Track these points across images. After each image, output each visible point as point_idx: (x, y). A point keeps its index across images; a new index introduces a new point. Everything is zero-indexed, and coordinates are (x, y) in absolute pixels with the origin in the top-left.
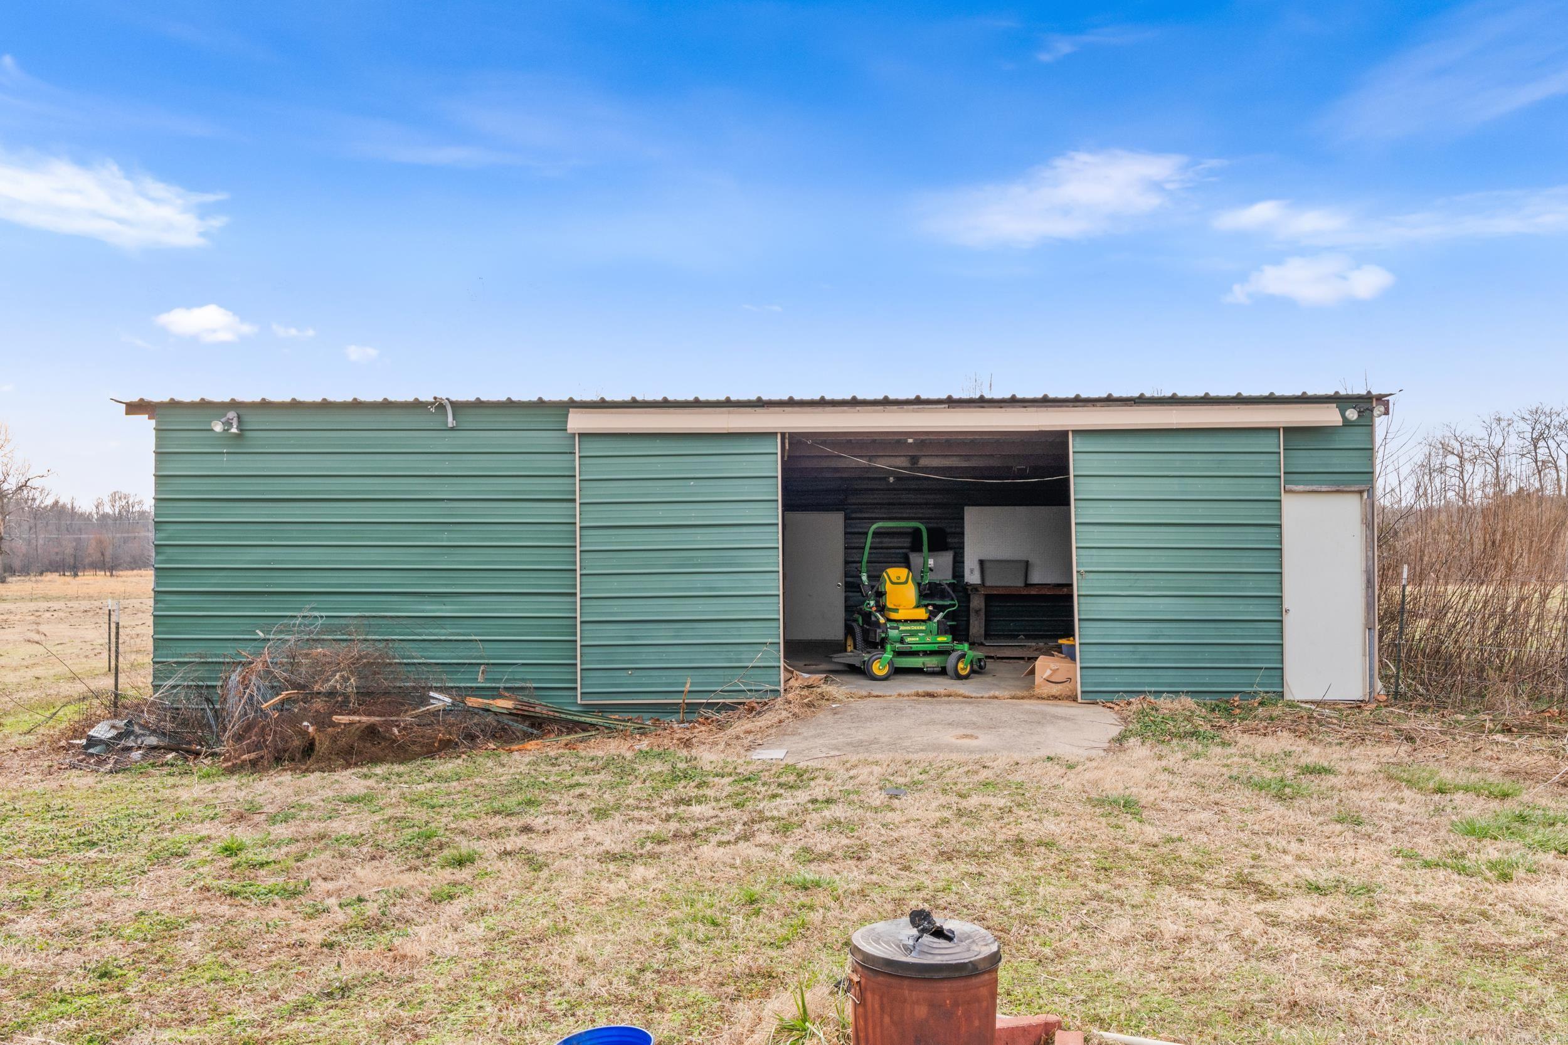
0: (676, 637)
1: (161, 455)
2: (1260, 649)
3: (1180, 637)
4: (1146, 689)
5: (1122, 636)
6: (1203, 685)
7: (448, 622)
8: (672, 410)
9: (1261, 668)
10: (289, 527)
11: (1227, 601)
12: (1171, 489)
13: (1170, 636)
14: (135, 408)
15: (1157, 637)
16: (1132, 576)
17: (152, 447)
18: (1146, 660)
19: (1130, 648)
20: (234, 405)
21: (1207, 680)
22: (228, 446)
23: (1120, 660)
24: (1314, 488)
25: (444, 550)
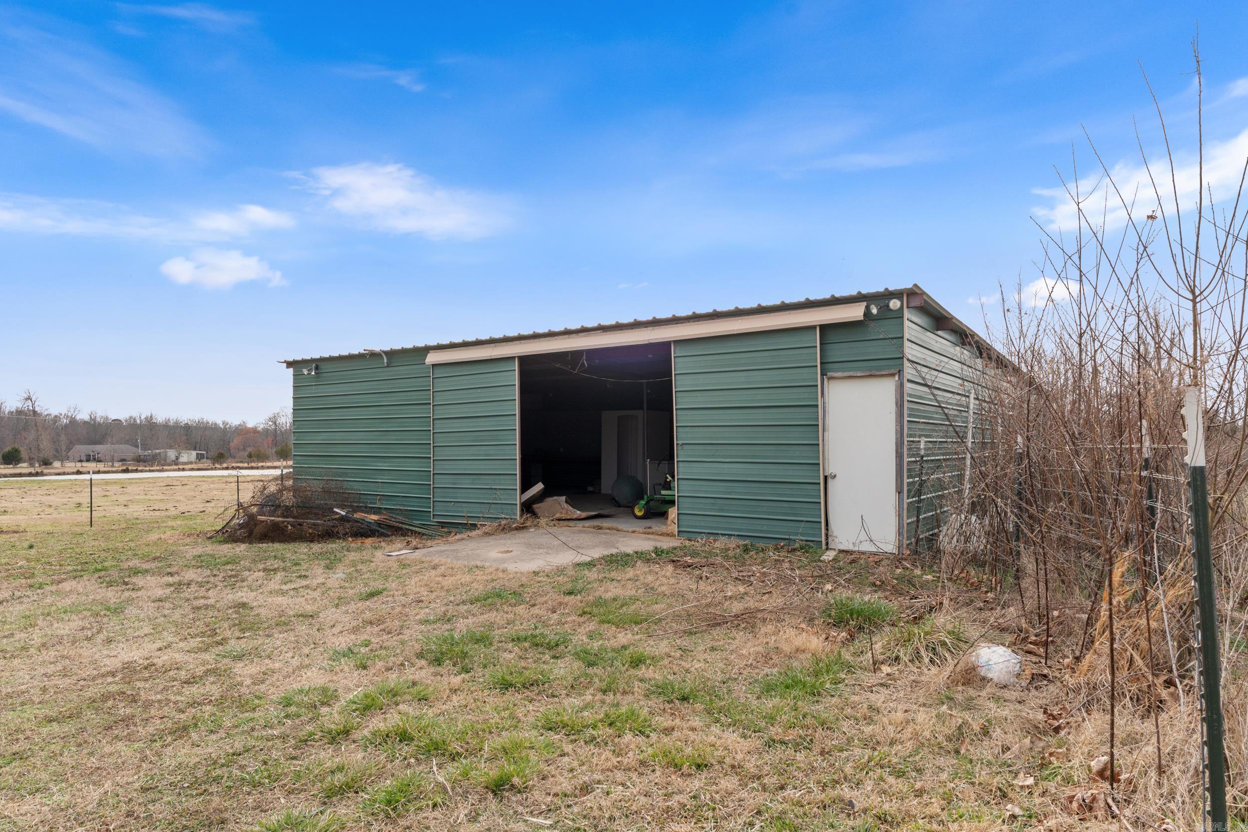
0: (473, 484)
1: (296, 388)
2: (805, 506)
3: (746, 494)
4: (720, 532)
5: (706, 492)
6: (761, 531)
7: (386, 472)
8: (471, 347)
9: (803, 521)
10: (332, 422)
11: (781, 467)
12: (738, 380)
13: (738, 493)
14: (290, 364)
15: (730, 493)
16: (714, 447)
17: (292, 384)
18: (722, 510)
19: (712, 501)
20: (313, 361)
21: (765, 528)
22: (315, 382)
23: (705, 510)
24: (851, 374)
25: (384, 433)
